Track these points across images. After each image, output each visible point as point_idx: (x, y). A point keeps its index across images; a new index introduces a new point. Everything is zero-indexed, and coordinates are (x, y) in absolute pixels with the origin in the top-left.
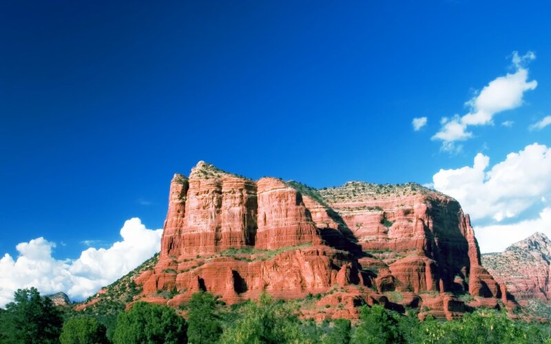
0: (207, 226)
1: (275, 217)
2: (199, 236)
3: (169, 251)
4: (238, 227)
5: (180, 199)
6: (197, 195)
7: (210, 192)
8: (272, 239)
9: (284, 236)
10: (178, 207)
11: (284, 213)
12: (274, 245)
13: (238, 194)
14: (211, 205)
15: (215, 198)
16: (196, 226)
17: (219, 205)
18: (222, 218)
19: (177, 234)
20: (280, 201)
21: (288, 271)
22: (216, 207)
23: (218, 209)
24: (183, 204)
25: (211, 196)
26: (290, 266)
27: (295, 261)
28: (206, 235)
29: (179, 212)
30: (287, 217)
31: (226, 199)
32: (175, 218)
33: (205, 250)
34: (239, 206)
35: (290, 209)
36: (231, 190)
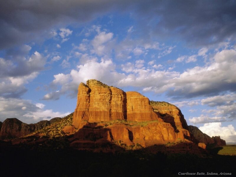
0: (105, 108)
1: (139, 108)
2: (101, 112)
3: (82, 118)
4: (120, 111)
5: (88, 94)
6: (100, 93)
7: (107, 93)
8: (138, 117)
9: (144, 116)
10: (87, 98)
11: (144, 107)
12: (139, 120)
13: (120, 96)
14: (107, 99)
15: (109, 96)
16: (99, 107)
17: (111, 100)
18: (112, 106)
19: (87, 110)
20: (142, 102)
21: (155, 132)
22: (109, 100)
23: (110, 101)
24: (89, 96)
25: (107, 95)
26: (156, 130)
27: (158, 127)
28: (104, 112)
29: (87, 100)
30: (145, 108)
31: (114, 97)
32: (85, 103)
33: (104, 118)
34: (120, 101)
35: (147, 106)
36: (117, 94)
